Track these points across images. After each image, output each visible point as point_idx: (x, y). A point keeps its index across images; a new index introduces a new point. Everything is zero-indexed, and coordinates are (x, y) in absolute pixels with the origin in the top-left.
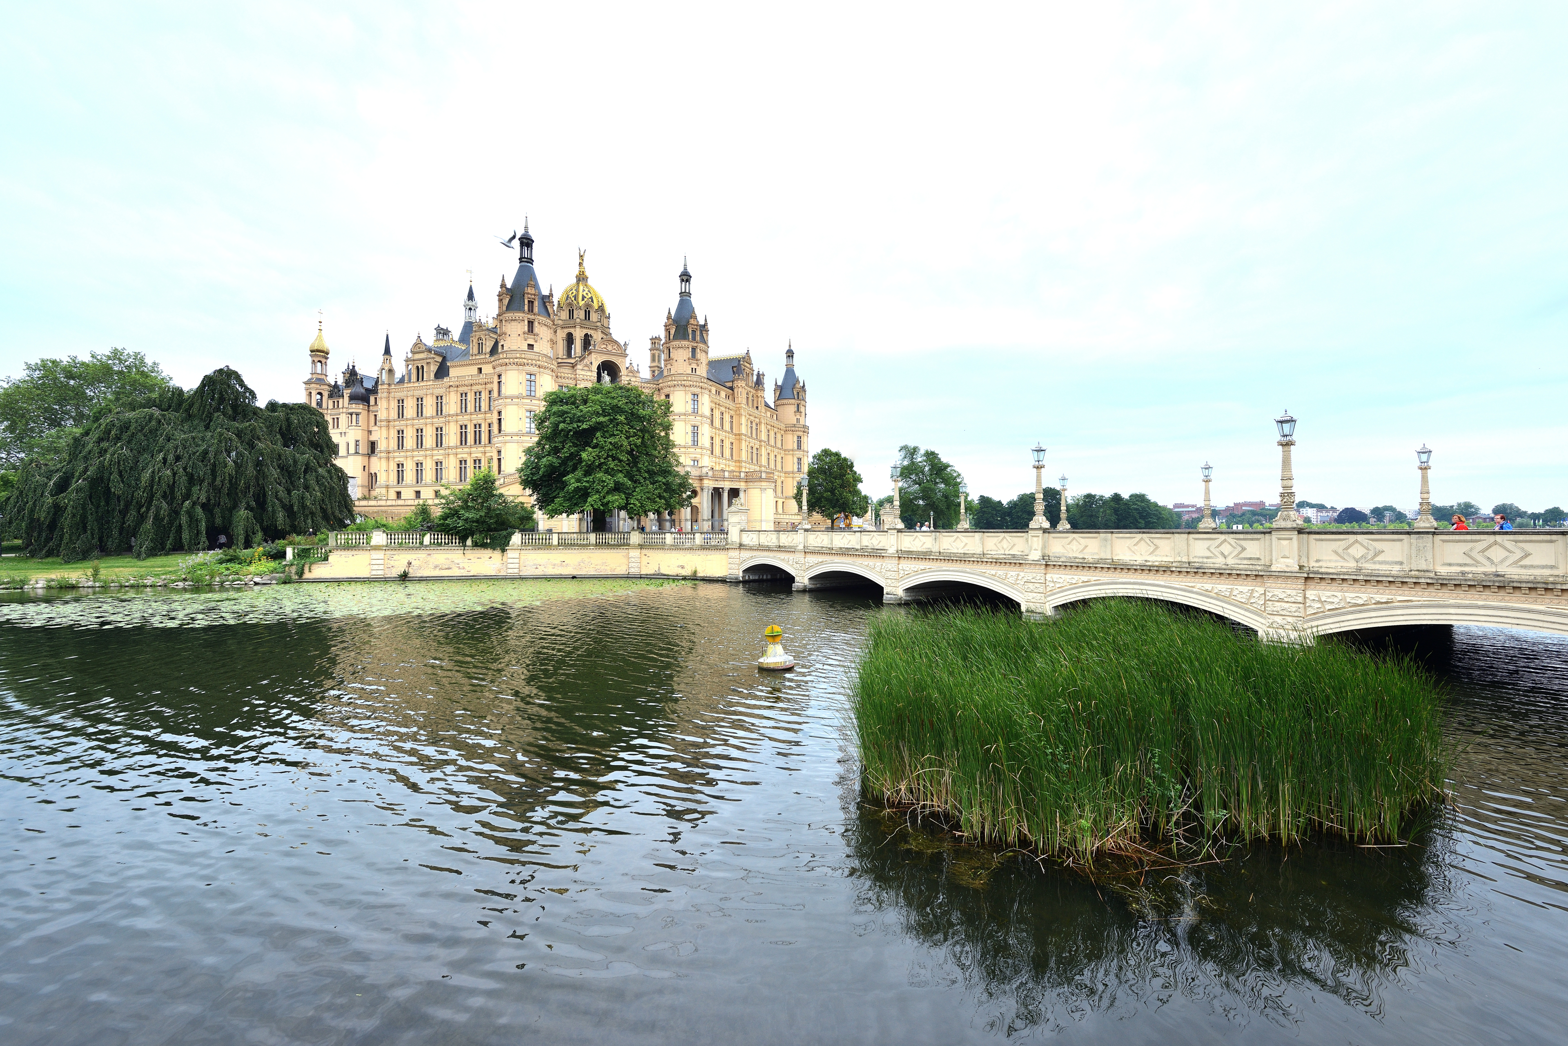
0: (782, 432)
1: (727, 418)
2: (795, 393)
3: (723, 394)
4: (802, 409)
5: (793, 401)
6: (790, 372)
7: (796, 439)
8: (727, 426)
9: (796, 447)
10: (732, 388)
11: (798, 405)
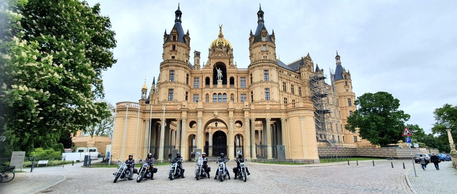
0: (338, 98)
1: (296, 88)
2: (343, 76)
3: (293, 76)
4: (349, 84)
5: (343, 80)
6: (339, 67)
7: (347, 101)
8: (297, 92)
9: (347, 105)
10: (299, 73)
11: (346, 82)
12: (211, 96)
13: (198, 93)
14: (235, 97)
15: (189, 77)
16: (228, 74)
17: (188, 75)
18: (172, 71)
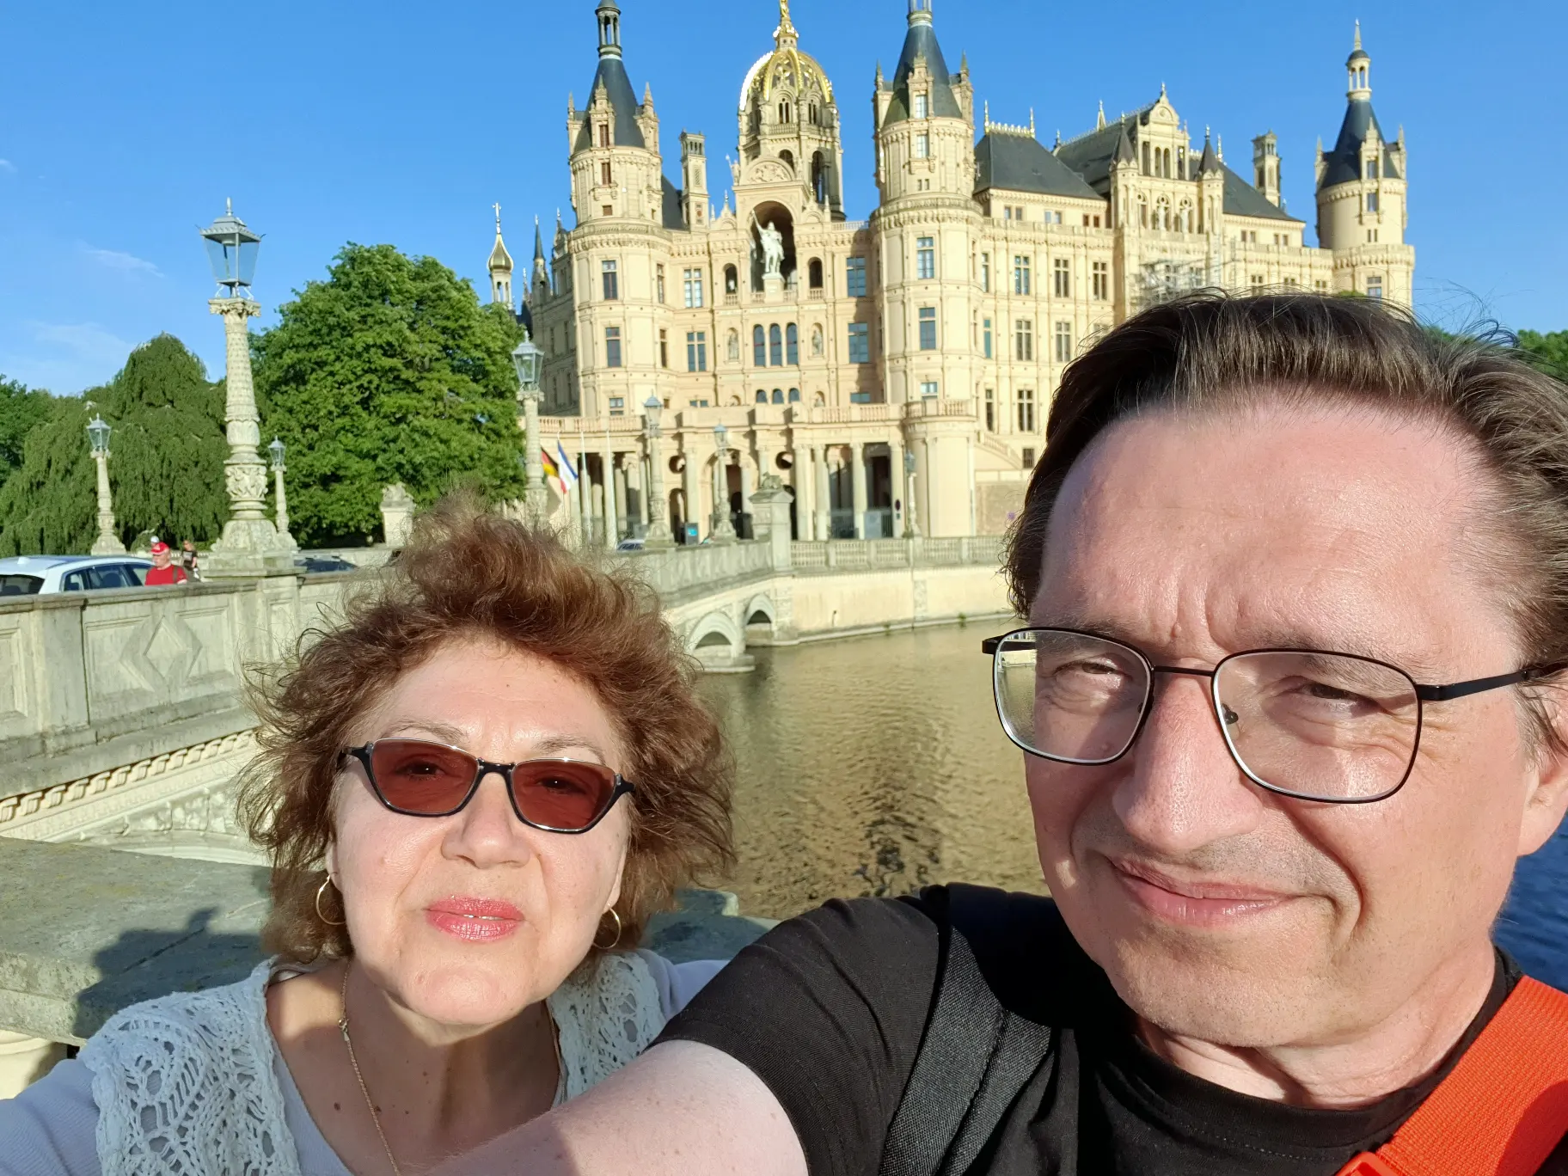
2: (1362, 164)
3: (1073, 214)
5: (1356, 188)
7: (1362, 285)
10: (1108, 197)
12: (747, 337)
13: (698, 329)
14: (828, 332)
15: (668, 272)
16: (798, 250)
17: (660, 266)
18: (608, 262)
